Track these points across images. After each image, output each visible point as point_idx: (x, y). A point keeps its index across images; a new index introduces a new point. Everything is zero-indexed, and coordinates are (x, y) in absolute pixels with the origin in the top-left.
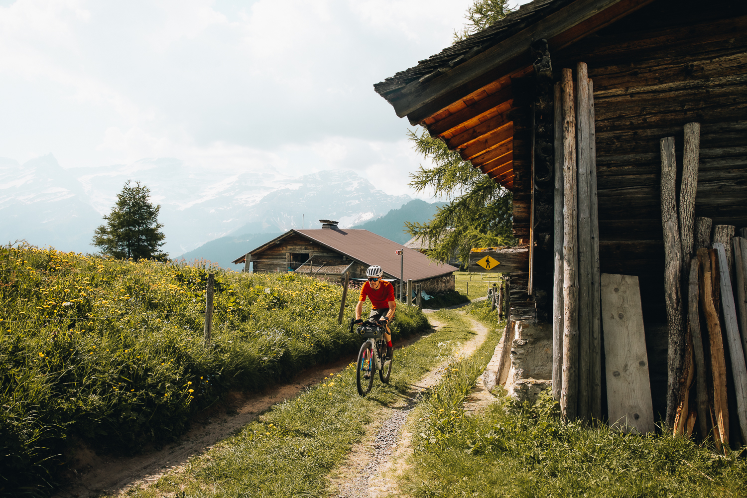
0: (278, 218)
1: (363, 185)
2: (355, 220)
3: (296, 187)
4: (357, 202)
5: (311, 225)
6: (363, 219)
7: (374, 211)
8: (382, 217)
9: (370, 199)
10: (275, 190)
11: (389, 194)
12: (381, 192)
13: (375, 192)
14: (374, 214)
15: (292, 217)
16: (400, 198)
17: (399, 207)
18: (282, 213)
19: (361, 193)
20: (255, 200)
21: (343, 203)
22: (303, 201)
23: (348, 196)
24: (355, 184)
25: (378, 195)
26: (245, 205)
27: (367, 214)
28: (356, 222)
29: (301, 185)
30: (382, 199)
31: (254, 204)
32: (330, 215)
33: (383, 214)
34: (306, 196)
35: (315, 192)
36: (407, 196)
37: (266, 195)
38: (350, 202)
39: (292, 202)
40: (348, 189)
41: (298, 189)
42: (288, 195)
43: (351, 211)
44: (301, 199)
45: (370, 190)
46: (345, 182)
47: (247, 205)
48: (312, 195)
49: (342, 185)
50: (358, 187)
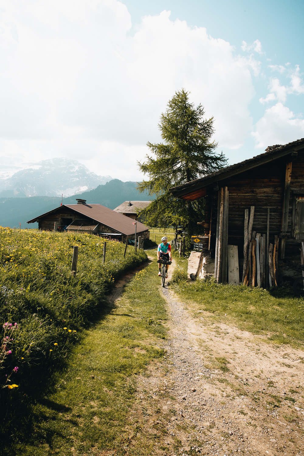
0: (25, 188)
1: (82, 169)
2: (76, 191)
3: (37, 168)
4: (78, 179)
5: (47, 193)
6: (81, 190)
7: (88, 185)
8: (93, 190)
9: (86, 178)
10: (23, 169)
11: (98, 175)
12: (93, 173)
13: (89, 173)
14: (88, 187)
15: (34, 187)
16: (105, 178)
17: (104, 184)
18: (27, 184)
19: (80, 174)
20: (9, 175)
21: (68, 179)
22: (42, 177)
23: (71, 175)
24: (77, 168)
25: (91, 175)
26: (1, 178)
27: (84, 187)
28: (77, 192)
29: (41, 166)
30: (94, 178)
31: (8, 178)
32: (59, 187)
33: (94, 187)
34: (43, 174)
35: (50, 172)
36: (110, 176)
37: (16, 172)
38: (73, 179)
39: (34, 178)
40: (72, 171)
41: (38, 169)
42: (31, 173)
43: (73, 185)
44: (40, 176)
45: (86, 172)
46: (70, 166)
47: (3, 178)
48: (48, 173)
49: (68, 168)
50: (78, 170)
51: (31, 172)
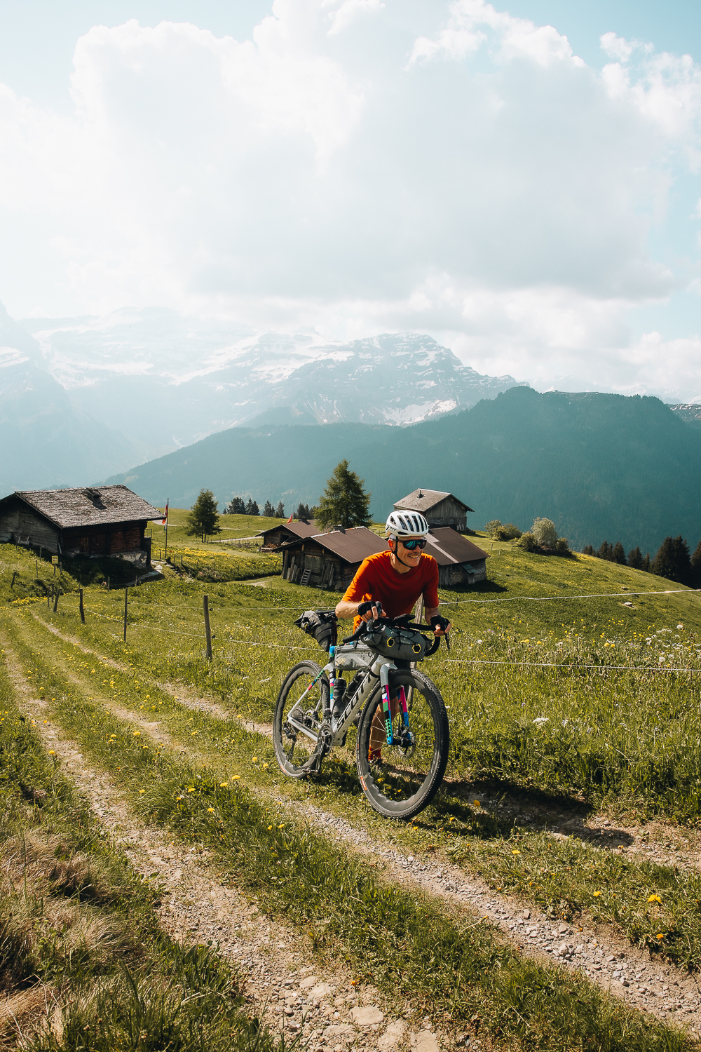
0: (315, 403)
1: (443, 359)
2: (429, 411)
3: (342, 357)
4: (433, 384)
5: (363, 415)
6: (441, 410)
7: (458, 398)
8: (467, 410)
9: (452, 380)
10: (312, 361)
11: (482, 373)
12: (470, 370)
13: (461, 370)
14: (457, 403)
15: (335, 401)
16: (499, 380)
17: (493, 396)
18: (320, 395)
19: (439, 371)
20: (282, 375)
21: (412, 384)
22: (353, 379)
23: (419, 374)
24: (432, 356)
25: (465, 374)
26: (267, 381)
27: (447, 402)
28: (430, 414)
29: (351, 354)
30: (472, 381)
31: (280, 380)
32: (391, 401)
33: (470, 404)
34: (357, 371)
35: (371, 366)
36: (510, 377)
37: (298, 368)
38: (422, 382)
39: (336, 380)
40: (421, 363)
41: (345, 360)
42: (331, 368)
43: (423, 397)
44: (350, 375)
45: (454, 366)
46: (416, 352)
47: (270, 381)
48: (366, 370)
49: (412, 356)
50: (436, 361)
51: (329, 367)
